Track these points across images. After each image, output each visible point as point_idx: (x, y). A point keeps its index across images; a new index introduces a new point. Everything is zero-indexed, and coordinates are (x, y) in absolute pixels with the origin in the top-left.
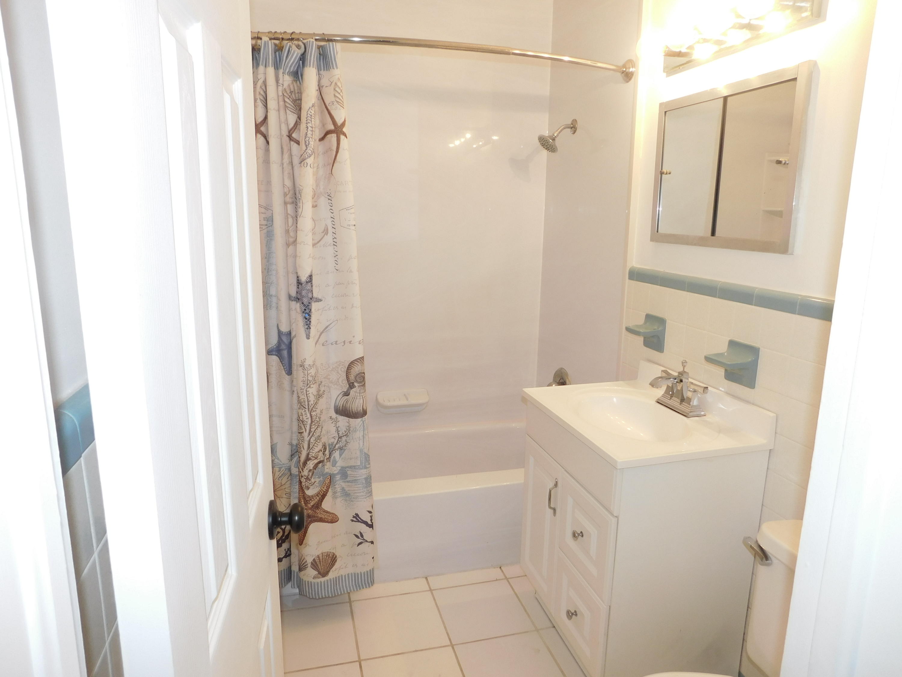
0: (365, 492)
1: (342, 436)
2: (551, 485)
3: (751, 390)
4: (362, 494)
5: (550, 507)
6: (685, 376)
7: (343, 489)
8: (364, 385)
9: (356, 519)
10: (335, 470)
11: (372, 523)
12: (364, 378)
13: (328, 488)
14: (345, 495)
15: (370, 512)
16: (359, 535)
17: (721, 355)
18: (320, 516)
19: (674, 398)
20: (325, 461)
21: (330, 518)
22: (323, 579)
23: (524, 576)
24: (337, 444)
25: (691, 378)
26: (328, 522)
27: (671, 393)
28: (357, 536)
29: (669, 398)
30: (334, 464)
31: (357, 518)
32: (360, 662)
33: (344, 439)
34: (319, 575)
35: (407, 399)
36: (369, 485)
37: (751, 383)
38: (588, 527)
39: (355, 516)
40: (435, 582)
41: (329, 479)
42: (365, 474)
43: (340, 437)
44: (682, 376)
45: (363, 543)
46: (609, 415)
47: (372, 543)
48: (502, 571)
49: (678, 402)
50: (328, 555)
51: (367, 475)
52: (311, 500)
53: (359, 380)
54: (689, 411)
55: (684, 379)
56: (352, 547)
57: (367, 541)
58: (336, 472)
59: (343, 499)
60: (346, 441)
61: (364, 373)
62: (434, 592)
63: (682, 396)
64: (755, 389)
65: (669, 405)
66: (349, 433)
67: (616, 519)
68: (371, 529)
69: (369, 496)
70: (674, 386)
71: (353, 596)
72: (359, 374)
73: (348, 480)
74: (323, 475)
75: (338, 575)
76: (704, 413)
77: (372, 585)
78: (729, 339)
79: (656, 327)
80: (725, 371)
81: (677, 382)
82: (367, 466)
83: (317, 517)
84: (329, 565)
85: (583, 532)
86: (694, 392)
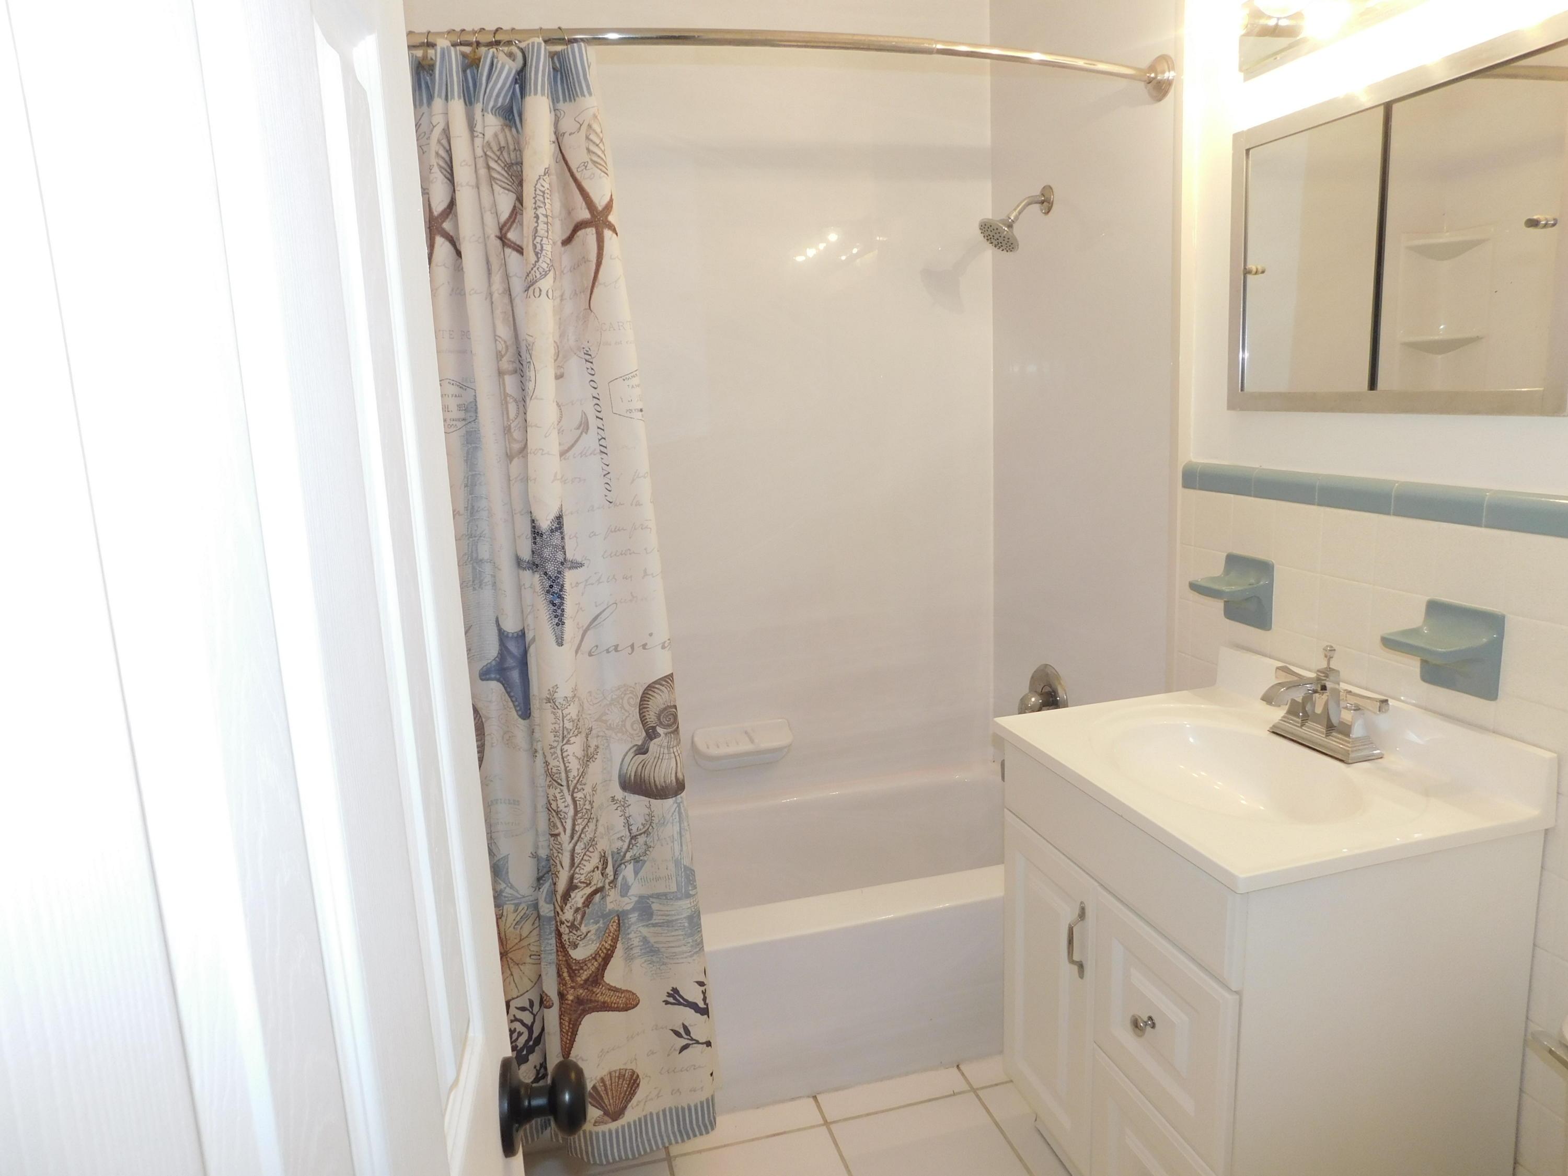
0: (689, 945)
1: (638, 835)
2: (1068, 914)
3: (1488, 702)
4: (684, 948)
5: (1072, 961)
6: (1332, 677)
7: (645, 940)
8: (676, 731)
9: (675, 998)
10: (627, 903)
11: (707, 1005)
12: (675, 717)
13: (615, 940)
14: (652, 951)
15: (701, 984)
16: (682, 1031)
17: (1415, 632)
18: (601, 999)
19: (1310, 723)
20: (607, 887)
21: (621, 1002)
22: (613, 1126)
23: (1008, 1082)
24: (628, 850)
25: (1346, 682)
26: (618, 1009)
27: (1301, 714)
28: (677, 1033)
29: (1298, 723)
30: (625, 890)
31: (675, 997)
33: (641, 839)
34: (606, 1118)
35: (752, 741)
36: (697, 928)
37: (1487, 690)
38: (1164, 1006)
39: (672, 992)
40: (834, 1104)
41: (615, 924)
42: (689, 908)
43: (633, 838)
44: (1328, 679)
45: (691, 1046)
47: (708, 1044)
48: (963, 1074)
49: (1321, 733)
50: (621, 1076)
51: (692, 911)
52: (582, 968)
53: (666, 722)
54: (1348, 751)
55: (1329, 685)
56: (668, 1055)
57: (698, 1042)
58: (629, 907)
59: (645, 961)
60: (646, 844)
61: (675, 707)
62: (833, 1127)
63: (1329, 719)
64: (1498, 700)
65: (1303, 738)
66: (651, 827)
67: (1238, 997)
68: (706, 1016)
69: (697, 953)
70: (1308, 698)
71: (675, 1150)
72: (665, 709)
73: (653, 922)
74: (604, 916)
75: (644, 1113)
76: (1378, 751)
77: (713, 1129)
78: (1428, 598)
79: (1252, 581)
80: (1421, 664)
81: (1315, 692)
82: (691, 892)
83: (596, 1001)
84: (625, 1094)
85: (1154, 1018)
86: (1355, 710)
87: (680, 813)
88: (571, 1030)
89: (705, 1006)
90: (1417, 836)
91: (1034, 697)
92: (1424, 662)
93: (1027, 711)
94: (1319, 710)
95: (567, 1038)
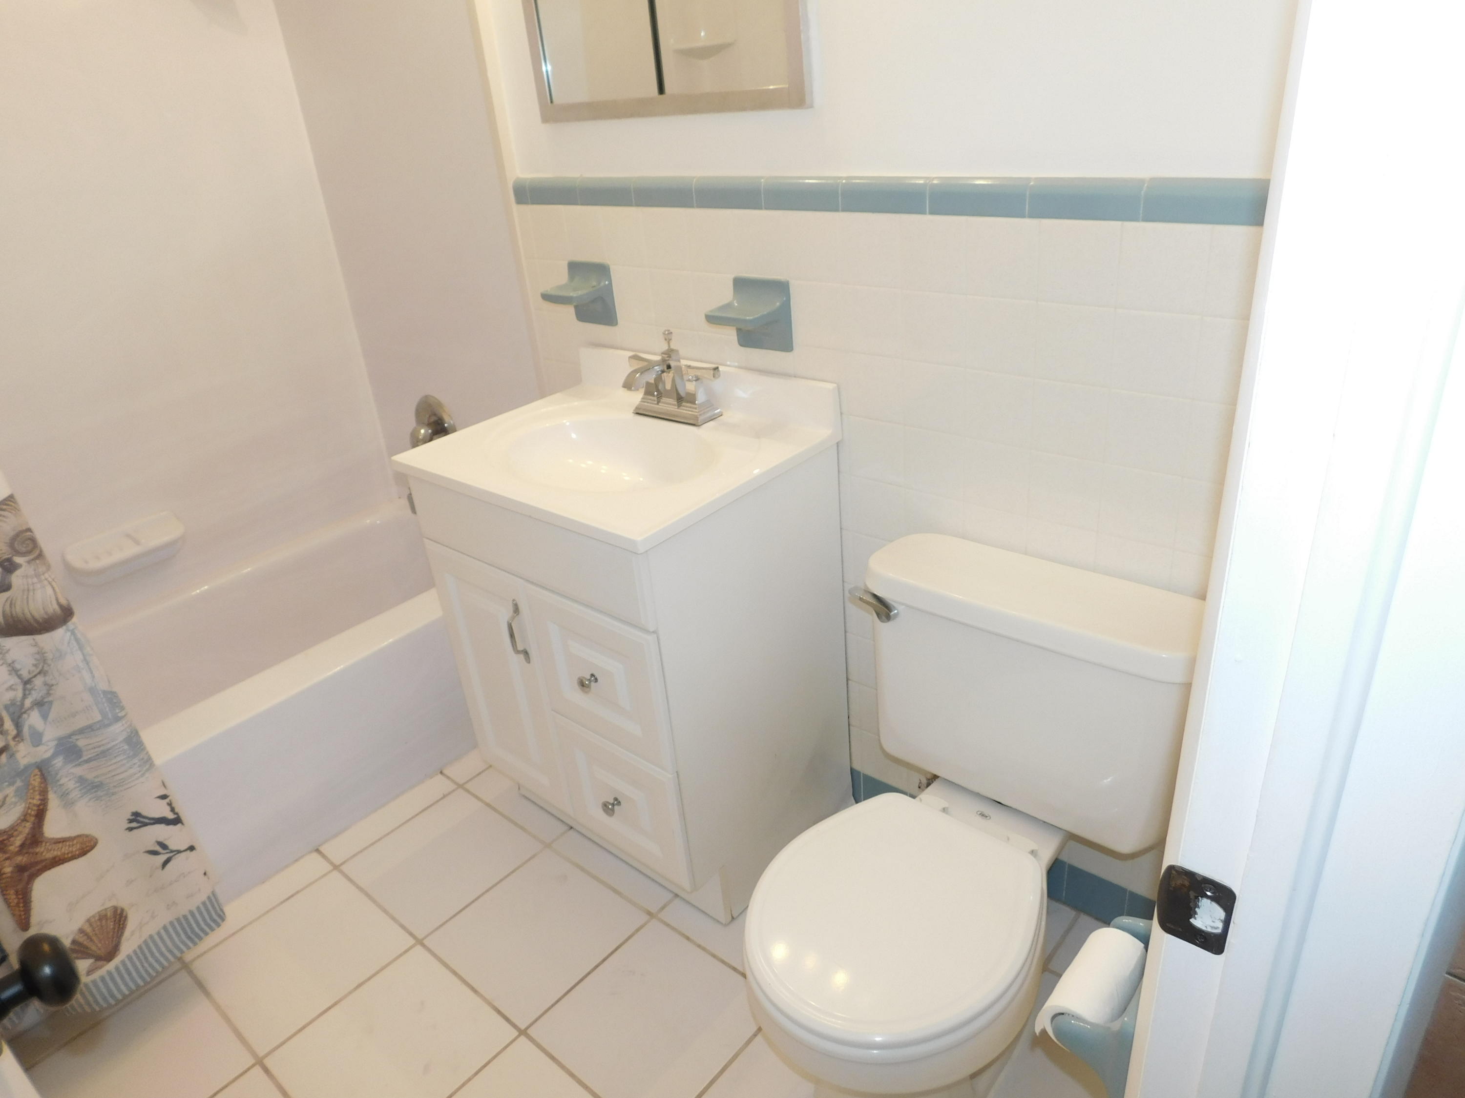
0: (136, 766)
1: (32, 678)
2: (504, 614)
3: (788, 354)
4: (132, 771)
5: (517, 652)
6: (674, 357)
7: (81, 780)
8: (40, 556)
9: (138, 822)
10: (45, 751)
11: (177, 814)
12: (33, 540)
13: (44, 793)
14: (93, 788)
15: (164, 797)
16: (158, 848)
17: (728, 306)
18: (49, 855)
19: (664, 399)
20: (12, 743)
21: (75, 849)
22: (111, 966)
23: (487, 768)
24: (25, 696)
25: (684, 359)
26: (74, 857)
27: (656, 393)
28: (154, 853)
29: (655, 401)
30: (37, 738)
31: (138, 820)
32: (260, 1062)
33: (38, 681)
34: (100, 963)
35: (137, 543)
36: (140, 747)
37: (785, 344)
38: (601, 662)
39: (133, 817)
40: (336, 850)
41: (37, 777)
42: (122, 731)
43: (26, 682)
44: (671, 359)
45: (173, 858)
46: (571, 461)
47: (192, 848)
48: (448, 778)
49: (673, 405)
50: (102, 917)
51: (128, 733)
52: (11, 836)
53: (24, 549)
54: (697, 415)
55: (672, 364)
56: (151, 876)
57: (179, 852)
58: (48, 755)
59: (90, 800)
60: (46, 684)
61: (29, 530)
62: (343, 868)
63: (678, 394)
64: (794, 351)
65: (660, 413)
66: (45, 666)
67: (655, 635)
68: (179, 825)
69: (147, 770)
70: (659, 379)
71: (188, 957)
72: (17, 535)
73: (85, 758)
74: (20, 773)
75: (143, 939)
76: (718, 410)
77: (223, 920)
78: (733, 276)
79: (594, 283)
80: (737, 332)
81: (663, 372)
82: (120, 715)
83: (42, 861)
84: (114, 932)
85: (595, 674)
86: (696, 380)
87: (77, 640)
88: (21, 901)
89: (176, 816)
90: (756, 472)
91: (422, 428)
92: (739, 330)
93: (419, 444)
94: (668, 386)
95: (20, 911)
